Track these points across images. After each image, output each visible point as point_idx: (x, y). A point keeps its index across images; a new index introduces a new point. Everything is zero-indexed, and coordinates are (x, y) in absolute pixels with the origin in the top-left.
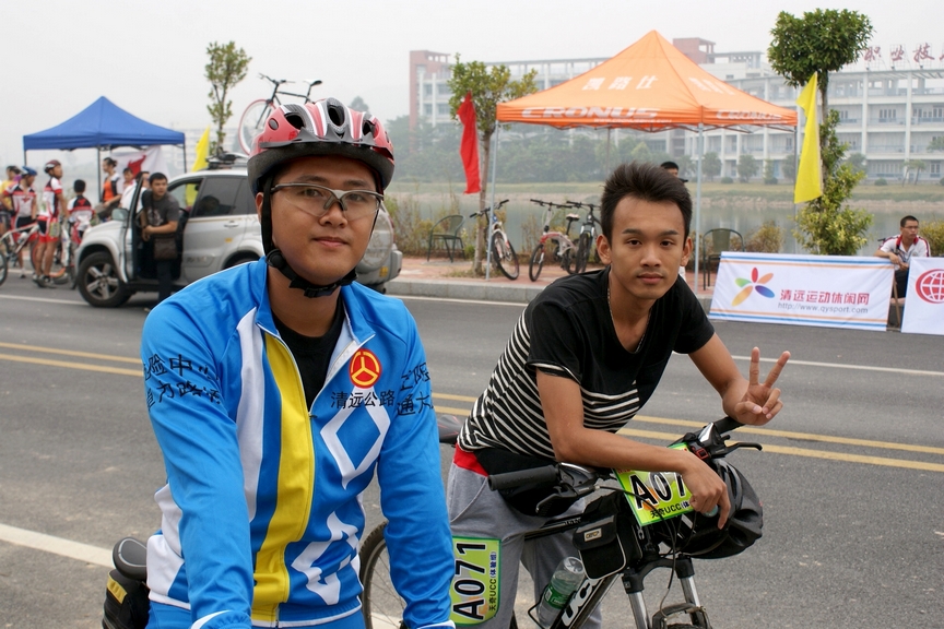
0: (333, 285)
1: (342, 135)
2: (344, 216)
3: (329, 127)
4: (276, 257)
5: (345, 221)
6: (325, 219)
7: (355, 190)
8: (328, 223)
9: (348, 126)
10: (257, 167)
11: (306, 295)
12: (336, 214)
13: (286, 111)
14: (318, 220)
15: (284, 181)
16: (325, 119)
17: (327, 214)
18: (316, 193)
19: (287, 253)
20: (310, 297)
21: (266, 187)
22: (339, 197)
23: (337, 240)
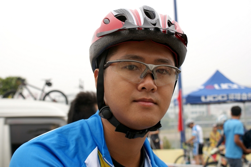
0: (146, 130)
1: (155, 25)
2: (155, 84)
3: (145, 20)
4: (106, 111)
5: (156, 87)
6: (141, 86)
7: (162, 66)
8: (143, 88)
9: (158, 20)
10: (95, 50)
11: (127, 136)
12: (149, 82)
13: (115, 14)
14: (136, 86)
15: (113, 59)
16: (142, 16)
17: (143, 82)
18: (135, 68)
19: (113, 109)
20: (130, 138)
21: (101, 64)
22: (152, 69)
23: (151, 101)
